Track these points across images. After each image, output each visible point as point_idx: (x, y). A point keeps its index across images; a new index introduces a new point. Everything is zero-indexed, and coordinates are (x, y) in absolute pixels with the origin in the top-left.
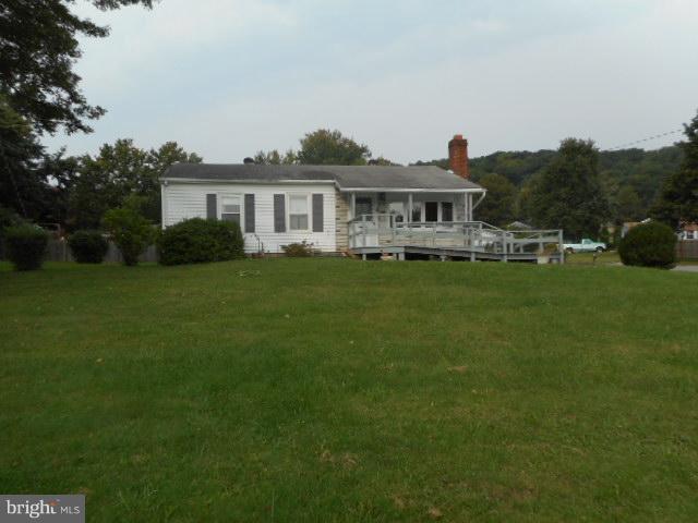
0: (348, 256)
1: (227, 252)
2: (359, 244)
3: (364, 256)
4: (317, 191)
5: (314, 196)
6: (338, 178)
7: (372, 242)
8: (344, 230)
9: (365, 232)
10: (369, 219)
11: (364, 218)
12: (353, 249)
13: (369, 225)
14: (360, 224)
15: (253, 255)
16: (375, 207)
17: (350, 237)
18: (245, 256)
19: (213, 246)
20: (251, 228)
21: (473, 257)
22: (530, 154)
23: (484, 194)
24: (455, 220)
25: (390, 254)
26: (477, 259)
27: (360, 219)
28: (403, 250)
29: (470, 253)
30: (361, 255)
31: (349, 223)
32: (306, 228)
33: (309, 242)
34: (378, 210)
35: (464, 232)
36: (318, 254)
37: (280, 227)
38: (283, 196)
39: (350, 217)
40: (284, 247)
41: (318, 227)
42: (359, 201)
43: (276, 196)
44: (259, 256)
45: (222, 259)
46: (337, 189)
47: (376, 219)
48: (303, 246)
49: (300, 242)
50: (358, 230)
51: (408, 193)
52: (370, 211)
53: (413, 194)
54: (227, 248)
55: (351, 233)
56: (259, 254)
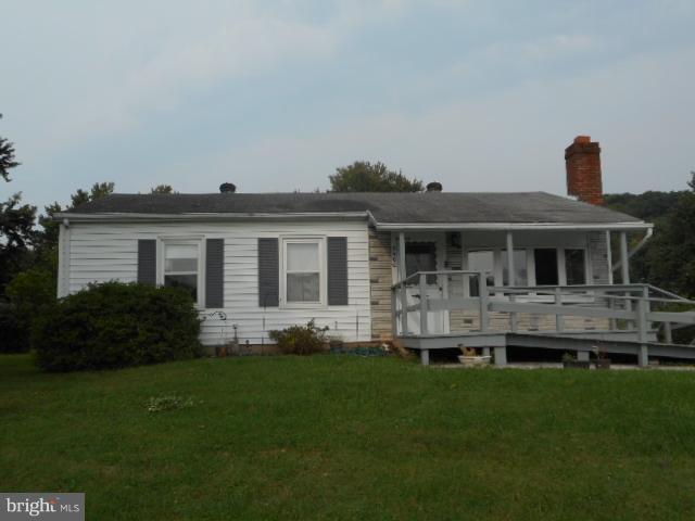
0: (394, 349)
1: (162, 346)
2: (415, 329)
3: (425, 356)
4: (336, 231)
5: (331, 240)
6: (373, 210)
7: (438, 325)
8: (385, 302)
9: (425, 306)
10: (432, 280)
11: (423, 279)
12: (403, 338)
13: (432, 293)
14: (416, 291)
15: (218, 348)
16: (441, 258)
17: (397, 314)
18: (199, 352)
19: (135, 334)
20: (215, 299)
21: (644, 354)
22: (633, 196)
23: (650, 232)
24: (589, 281)
25: (479, 351)
26: (651, 358)
27: (416, 281)
28: (502, 342)
29: (638, 345)
30: (418, 352)
31: (394, 289)
32: (316, 298)
33: (320, 324)
34: (447, 265)
35: (608, 302)
36: (338, 346)
37: (268, 297)
38: (275, 241)
39: (397, 277)
40: (274, 334)
41: (338, 295)
42: (412, 249)
43: (261, 241)
44: (227, 352)
45: (151, 360)
46: (372, 228)
47: (443, 281)
48: (310, 332)
49: (303, 323)
50: (412, 302)
51: (506, 232)
52: (433, 267)
53: (514, 232)
54: (162, 339)
55: (399, 306)
56: (227, 347)
